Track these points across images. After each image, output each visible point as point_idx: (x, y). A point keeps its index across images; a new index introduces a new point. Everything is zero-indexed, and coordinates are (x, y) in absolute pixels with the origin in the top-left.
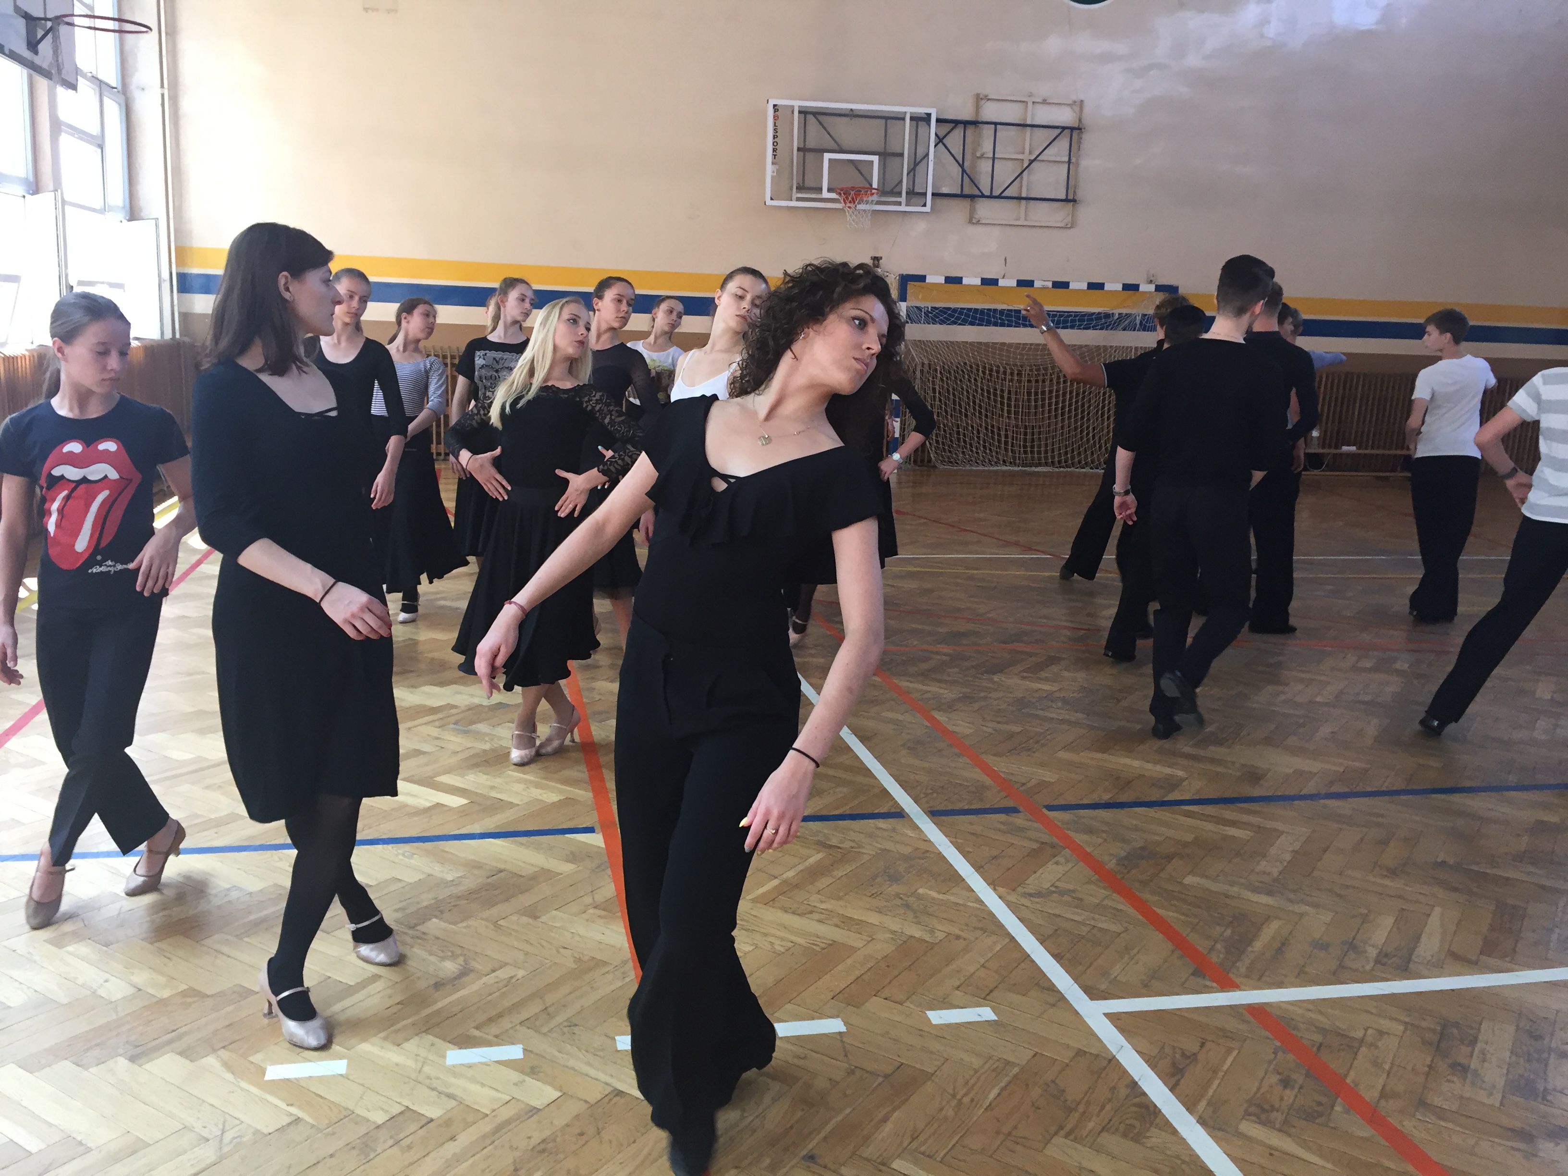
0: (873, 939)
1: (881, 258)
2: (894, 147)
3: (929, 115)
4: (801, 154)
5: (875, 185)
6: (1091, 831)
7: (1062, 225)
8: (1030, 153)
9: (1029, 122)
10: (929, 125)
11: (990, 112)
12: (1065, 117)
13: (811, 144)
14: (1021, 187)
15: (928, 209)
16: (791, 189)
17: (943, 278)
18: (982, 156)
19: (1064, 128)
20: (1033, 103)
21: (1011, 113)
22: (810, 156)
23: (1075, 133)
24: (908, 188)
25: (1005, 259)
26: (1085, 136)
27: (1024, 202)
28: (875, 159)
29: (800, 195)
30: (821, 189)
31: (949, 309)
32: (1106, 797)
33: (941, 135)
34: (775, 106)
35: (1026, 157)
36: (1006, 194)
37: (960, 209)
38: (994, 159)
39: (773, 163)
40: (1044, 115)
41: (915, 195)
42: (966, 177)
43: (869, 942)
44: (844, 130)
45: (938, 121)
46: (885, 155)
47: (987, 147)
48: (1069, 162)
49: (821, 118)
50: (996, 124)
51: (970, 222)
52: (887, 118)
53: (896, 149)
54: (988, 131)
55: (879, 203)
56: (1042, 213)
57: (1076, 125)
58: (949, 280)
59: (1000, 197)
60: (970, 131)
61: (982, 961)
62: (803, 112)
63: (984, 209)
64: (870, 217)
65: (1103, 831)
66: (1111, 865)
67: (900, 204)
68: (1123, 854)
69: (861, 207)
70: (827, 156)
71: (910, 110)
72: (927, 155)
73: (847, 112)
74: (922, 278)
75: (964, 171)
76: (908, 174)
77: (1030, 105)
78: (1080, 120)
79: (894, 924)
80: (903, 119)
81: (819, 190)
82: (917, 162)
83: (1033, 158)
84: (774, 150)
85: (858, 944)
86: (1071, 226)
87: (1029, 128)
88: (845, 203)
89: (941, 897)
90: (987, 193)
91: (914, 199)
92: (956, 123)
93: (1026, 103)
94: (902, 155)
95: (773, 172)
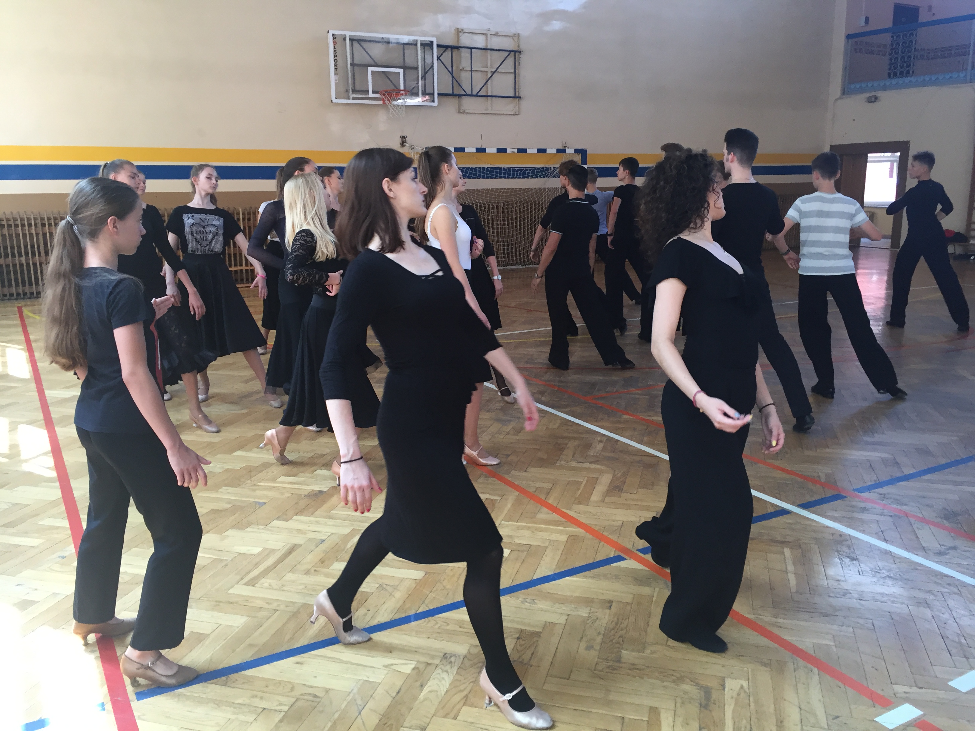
1: (407, 137)
2: (409, 62)
3: (432, 42)
4: (353, 68)
5: (402, 88)
6: (901, 502)
7: (512, 113)
8: (491, 67)
9: (489, 47)
10: (432, 49)
11: (465, 40)
12: (509, 44)
13: (357, 61)
14: (487, 88)
15: (436, 104)
16: (347, 91)
18: (464, 69)
19: (511, 51)
20: (491, 35)
21: (480, 42)
22: (359, 70)
23: (517, 54)
25: (483, 135)
26: (521, 56)
27: (489, 98)
28: (401, 71)
29: (354, 96)
30: (368, 91)
32: (874, 478)
33: (439, 55)
34: (333, 35)
35: (490, 70)
36: (479, 94)
37: (452, 103)
38: (471, 71)
39: (335, 74)
40: (495, 43)
41: (428, 94)
42: (455, 83)
45: (438, 46)
46: (405, 68)
47: (465, 64)
48: (515, 73)
49: (363, 43)
50: (471, 48)
51: (459, 112)
52: (404, 45)
53: (413, 64)
54: (465, 54)
55: (406, 100)
56: (500, 106)
57: (516, 49)
59: (477, 95)
60: (455, 52)
62: (352, 40)
63: (468, 103)
64: (404, 109)
65: (909, 502)
66: (946, 524)
67: (419, 100)
68: (942, 515)
70: (370, 69)
71: (420, 39)
72: (432, 66)
73: (380, 40)
75: (453, 77)
76: (422, 79)
77: (489, 36)
78: (519, 46)
80: (416, 45)
82: (427, 71)
83: (494, 70)
84: (335, 65)
86: (518, 113)
87: (489, 51)
88: (384, 100)
90: (469, 93)
91: (426, 98)
92: (447, 47)
93: (486, 34)
94: (417, 68)
95: (336, 80)
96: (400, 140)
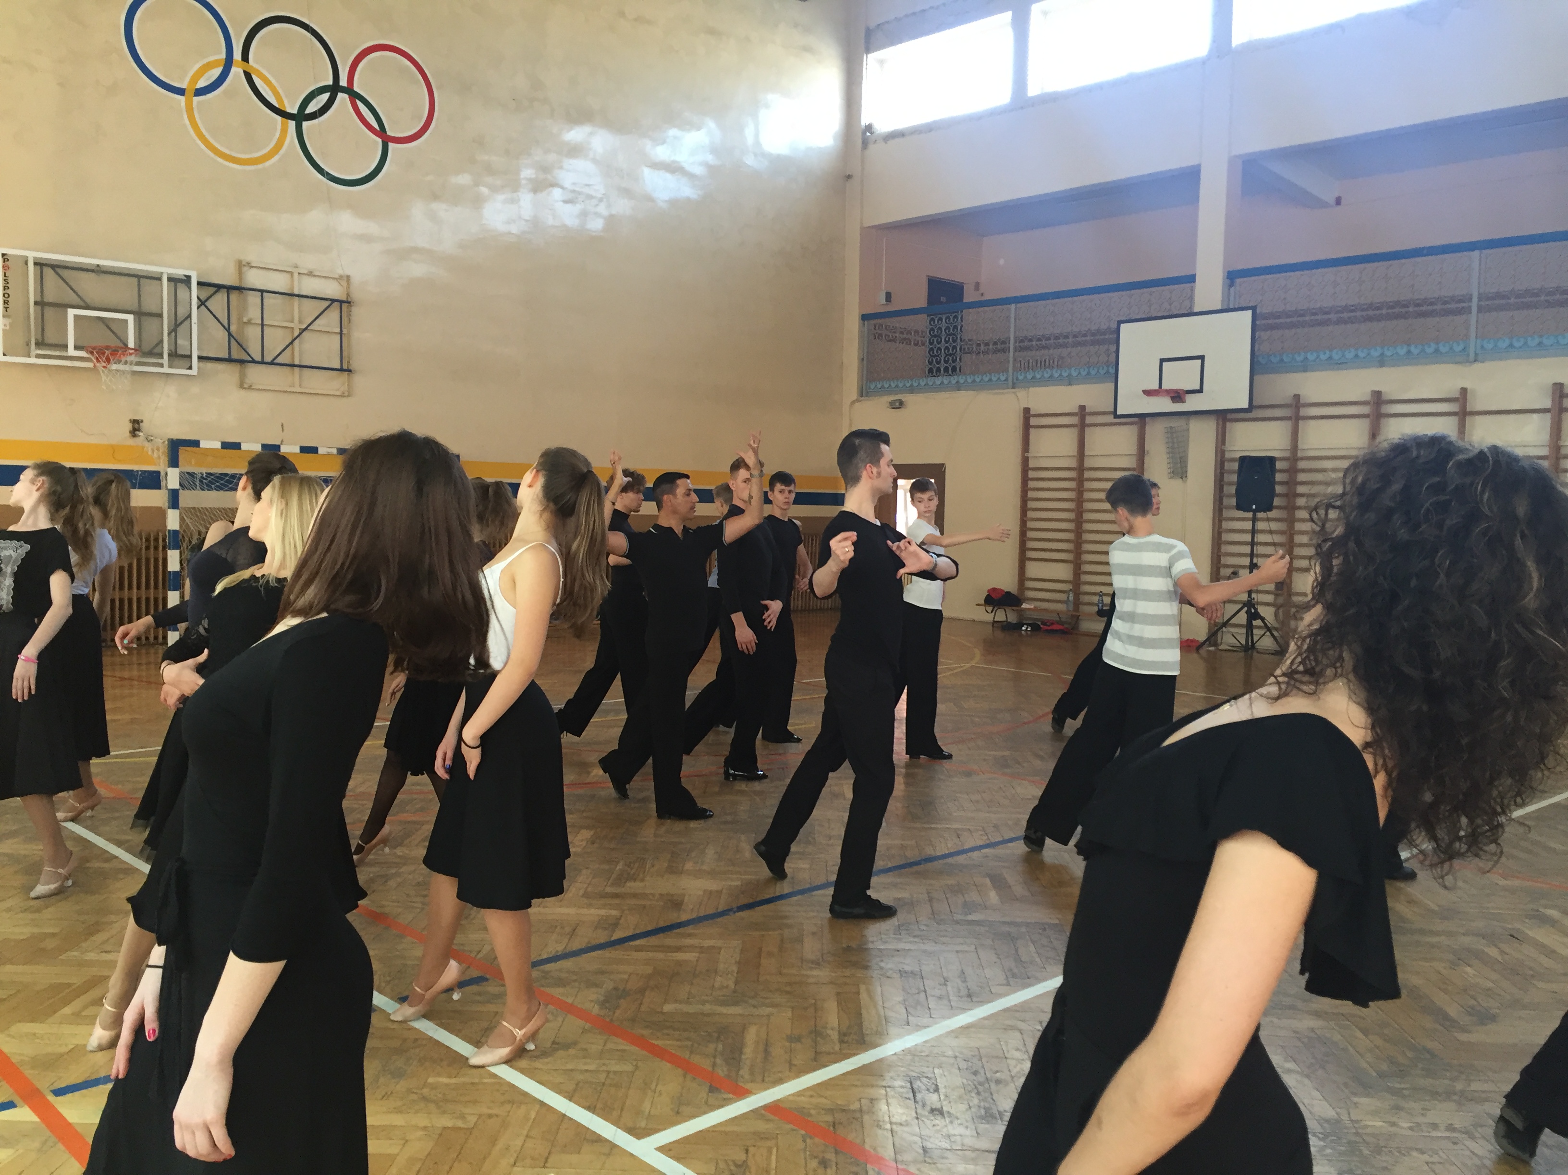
0: (407, 1141)
1: (142, 421)
2: (149, 305)
3: (189, 278)
4: (39, 308)
5: (131, 344)
7: (338, 393)
8: (300, 322)
9: (296, 292)
10: (190, 288)
11: (254, 279)
12: (332, 290)
13: (49, 297)
14: (293, 354)
15: (194, 371)
16: (28, 344)
17: (220, 443)
18: (249, 322)
19: (333, 301)
20: (299, 273)
21: (278, 282)
22: (49, 312)
23: (345, 306)
24: (169, 350)
25: (282, 425)
26: (354, 310)
27: (297, 369)
28: (130, 318)
29: (40, 352)
31: (226, 475)
32: (560, 948)
33: (203, 298)
34: (3, 255)
35: (297, 327)
36: (278, 361)
37: (227, 374)
38: (262, 325)
39: (5, 316)
40: (310, 286)
41: (179, 357)
42: (233, 341)
43: (404, 1145)
44: (89, 286)
45: (199, 284)
46: (140, 315)
47: (254, 313)
48: (341, 333)
49: (60, 271)
50: (262, 291)
51: (241, 386)
52: (139, 277)
53: (154, 309)
54: (253, 299)
55: (138, 364)
56: (316, 381)
57: (345, 299)
58: (226, 446)
59: (272, 363)
60: (234, 296)
61: (525, 1133)
62: (40, 264)
63: (256, 375)
64: (128, 378)
65: (575, 981)
66: (596, 1010)
67: (162, 365)
68: (602, 998)
69: (114, 367)
70: (71, 313)
71: (167, 271)
72: (189, 316)
73: (93, 268)
74: (196, 444)
75: (230, 335)
76: (169, 334)
77: (296, 275)
78: (348, 294)
79: (422, 1120)
80: (160, 279)
81: (65, 347)
82: (179, 323)
83: (304, 327)
84: (6, 302)
85: (394, 1150)
86: (347, 394)
87: (296, 298)
88: (98, 361)
89: (453, 1081)
90: (258, 358)
91: (177, 361)
92: (219, 287)
93: (292, 273)
94: (160, 316)
95: (5, 325)
96: (129, 427)
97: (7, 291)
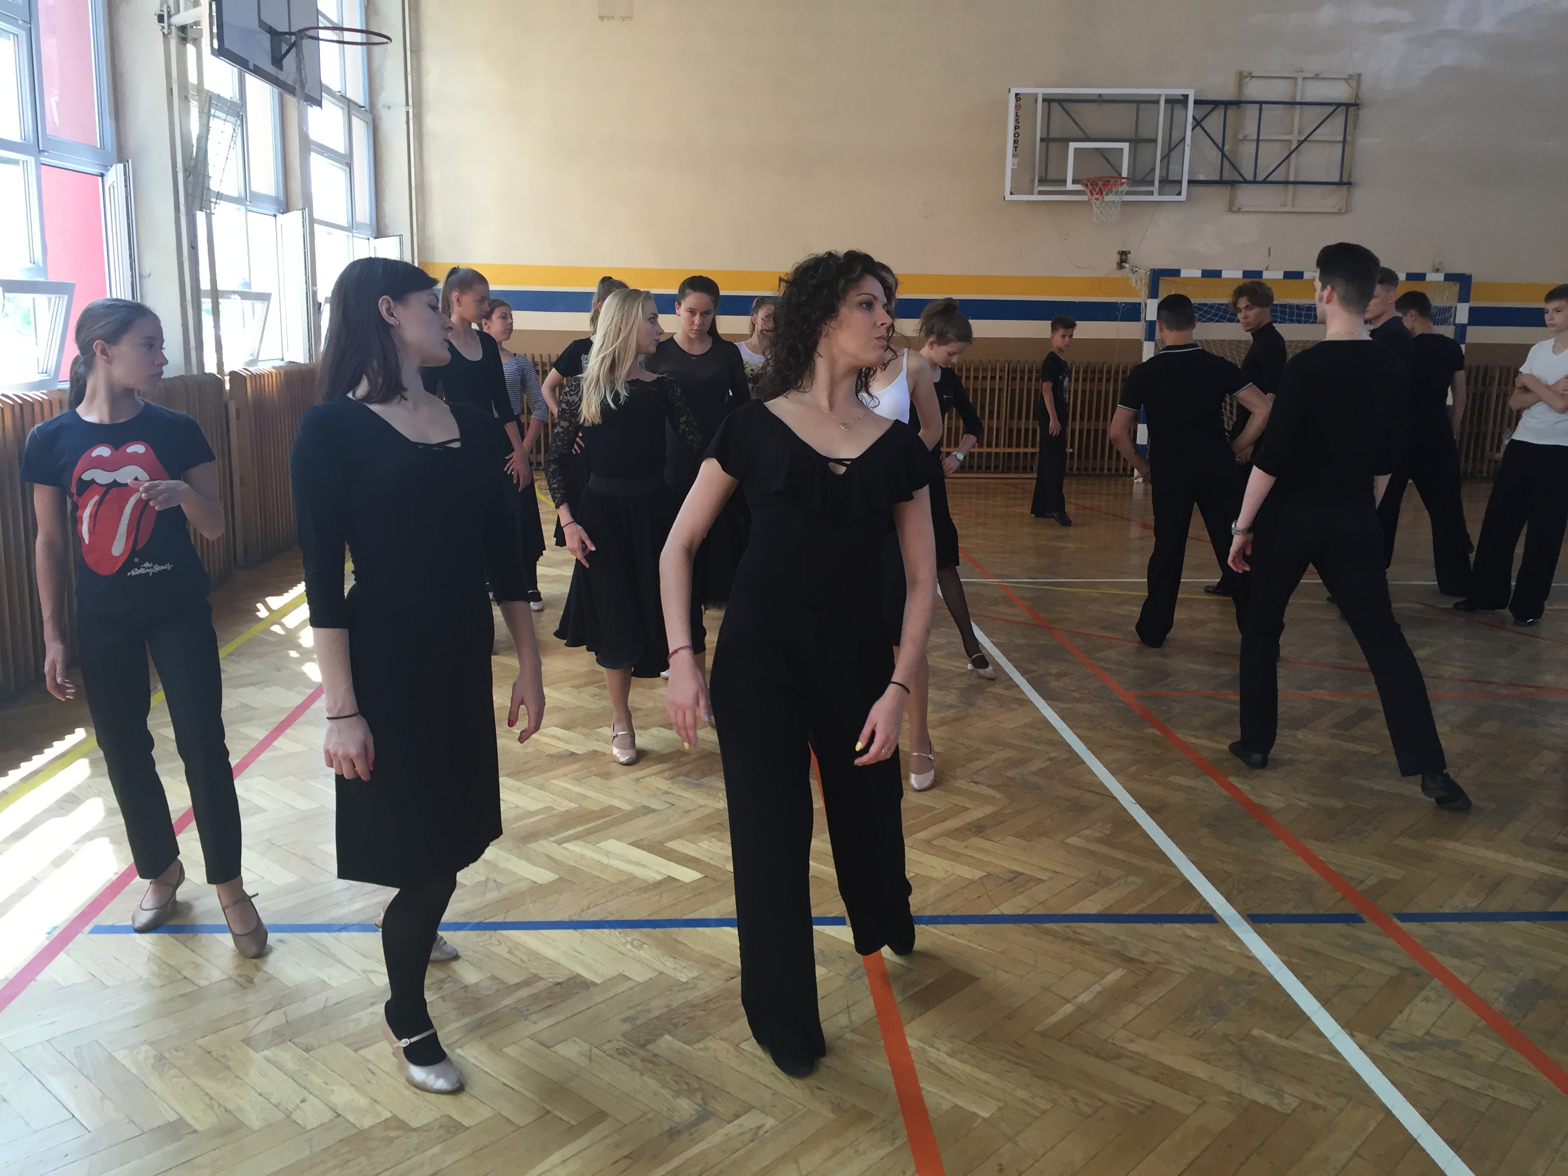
0: (1204, 1103)
1: (1129, 252)
2: (1145, 133)
3: (1186, 97)
4: (1044, 144)
5: (1125, 174)
6: (1460, 953)
7: (1336, 210)
8: (1300, 133)
9: (1298, 100)
10: (1186, 108)
11: (1255, 90)
12: (1340, 92)
13: (1054, 134)
14: (1288, 169)
15: (1183, 197)
16: (1032, 181)
17: (1200, 272)
18: (1245, 139)
19: (1338, 105)
20: (1304, 78)
21: (1278, 91)
22: (1053, 147)
23: (1352, 110)
24: (1161, 176)
25: (1269, 249)
26: (1363, 113)
27: (1291, 187)
28: (1125, 146)
29: (1042, 188)
30: (1065, 181)
31: (1205, 305)
32: (1472, 904)
33: (1199, 118)
34: (1017, 95)
35: (1295, 138)
36: (1270, 179)
37: (1218, 197)
38: (1258, 140)
39: (1014, 156)
40: (1315, 91)
41: (1170, 183)
42: (1226, 162)
43: (1200, 1106)
44: (1091, 117)
45: (1196, 102)
46: (1136, 142)
47: (1250, 129)
48: (1344, 142)
49: (1068, 106)
50: (1261, 103)
51: (1230, 210)
52: (1139, 102)
53: (1149, 134)
54: (1252, 112)
55: (1128, 193)
56: (1310, 199)
57: (1353, 102)
58: (1206, 274)
59: (1265, 182)
60: (1231, 112)
61: (1354, 1146)
62: (1048, 100)
63: (1247, 196)
64: (1118, 209)
65: (1480, 955)
66: (1499, 1005)
67: (1152, 193)
68: (1512, 990)
69: (1107, 198)
70: (1073, 146)
71: (1165, 92)
72: (1184, 139)
73: (1095, 98)
74: (1176, 273)
75: (1223, 155)
76: (1162, 160)
77: (1300, 81)
78: (1357, 95)
79: (1229, 1081)
80: (1157, 102)
81: (1064, 182)
82: (1173, 148)
83: (1303, 138)
84: (1015, 142)
85: (1187, 1110)
86: (1346, 210)
87: (1297, 106)
88: (1092, 194)
89: (1284, 1043)
90: (1250, 177)
91: (1167, 189)
92: (1216, 104)
93: (1295, 79)
94: (1155, 141)
95: (1014, 165)
96: (1116, 258)
97: (1017, 131)
